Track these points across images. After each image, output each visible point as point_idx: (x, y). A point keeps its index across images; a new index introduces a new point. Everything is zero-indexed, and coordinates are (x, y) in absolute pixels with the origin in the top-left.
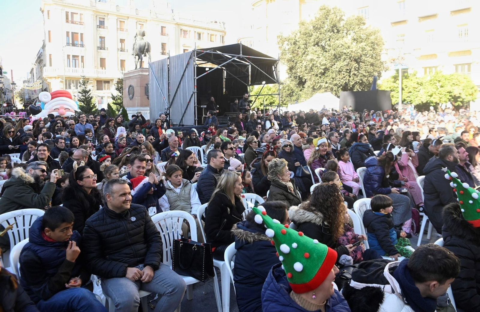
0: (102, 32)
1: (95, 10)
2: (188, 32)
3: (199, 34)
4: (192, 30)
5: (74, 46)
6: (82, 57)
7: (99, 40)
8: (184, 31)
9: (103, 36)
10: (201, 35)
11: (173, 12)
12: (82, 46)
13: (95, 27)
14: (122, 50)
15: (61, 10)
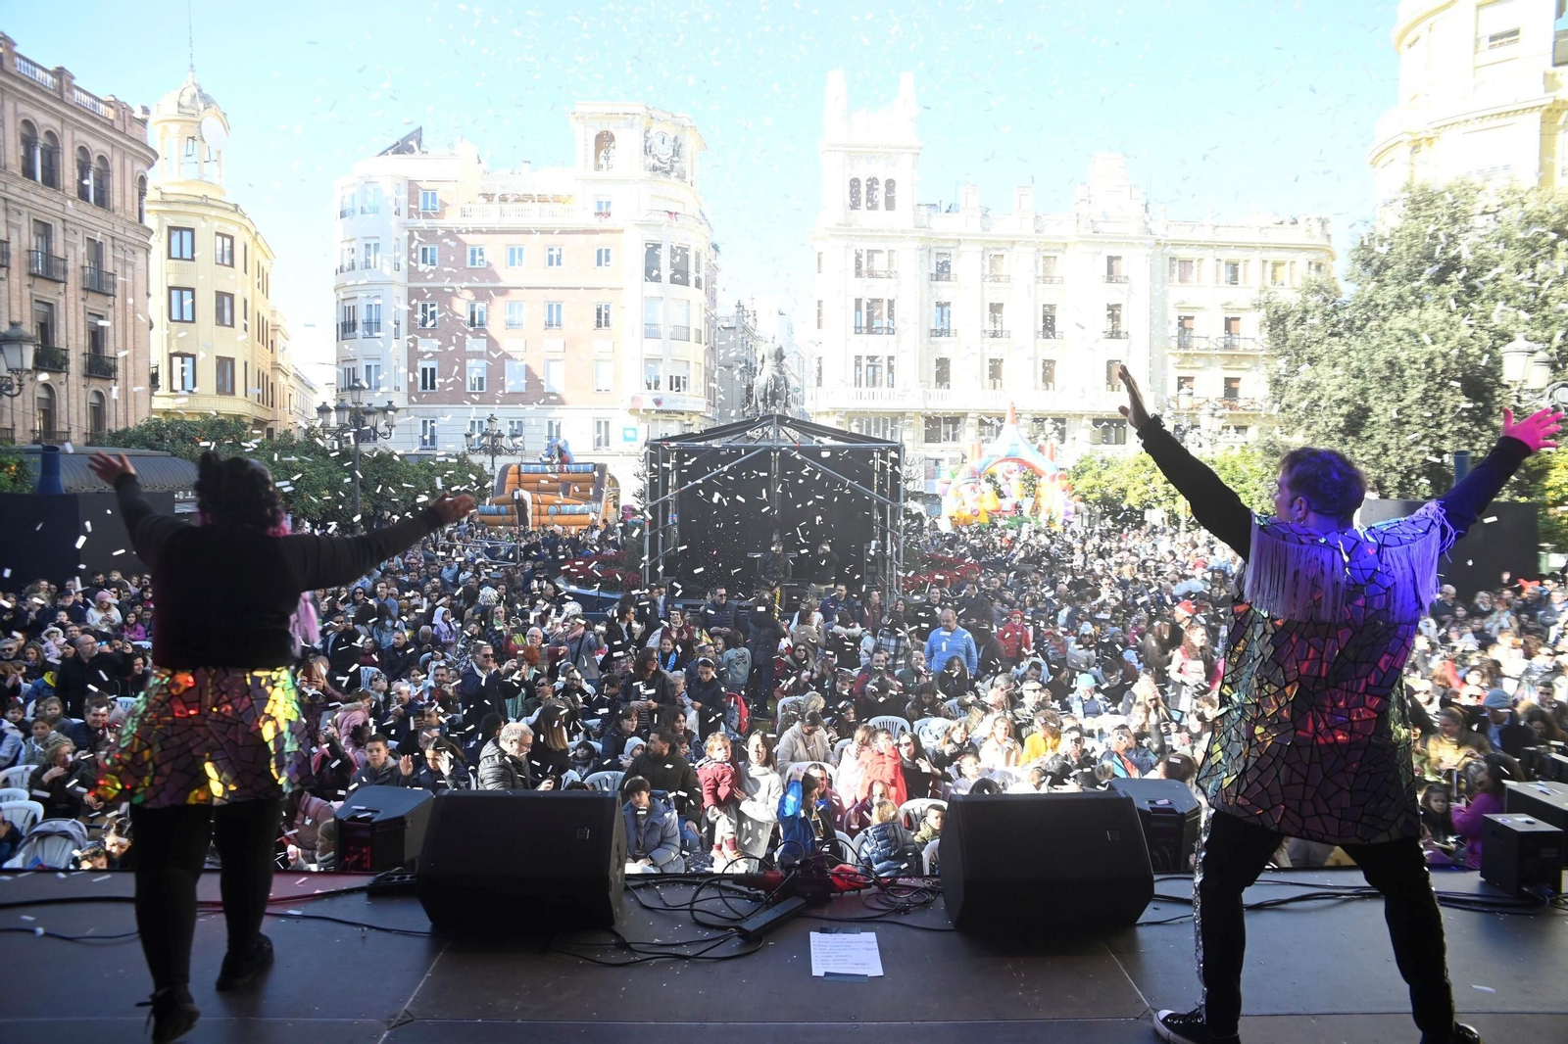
0: (944, 291)
1: (923, 235)
2: (1195, 264)
3: (1234, 267)
4: (1209, 256)
5: (873, 333)
6: (890, 359)
7: (934, 311)
8: (1183, 262)
9: (945, 300)
10: (1240, 268)
11: (1147, 211)
12: (891, 331)
13: (926, 277)
14: (995, 335)
15: (846, 247)
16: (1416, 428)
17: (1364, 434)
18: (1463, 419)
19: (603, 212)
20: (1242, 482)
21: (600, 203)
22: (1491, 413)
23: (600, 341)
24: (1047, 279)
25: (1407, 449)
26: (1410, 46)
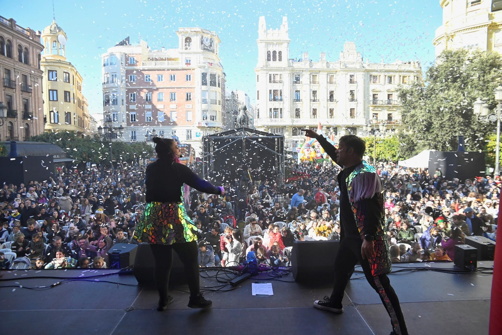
0: (298, 87)
1: (291, 69)
2: (378, 77)
3: (390, 78)
4: (382, 75)
5: (275, 101)
6: (281, 109)
7: (295, 93)
8: (374, 76)
9: (298, 90)
10: (392, 78)
11: (362, 60)
12: (281, 100)
13: (292, 83)
14: (314, 101)
15: (266, 73)
16: (447, 129)
17: (431, 131)
18: (462, 126)
19: (188, 63)
20: (393, 147)
21: (187, 61)
22: (470, 123)
23: (188, 105)
24: (331, 82)
25: (444, 135)
26: (446, 6)
